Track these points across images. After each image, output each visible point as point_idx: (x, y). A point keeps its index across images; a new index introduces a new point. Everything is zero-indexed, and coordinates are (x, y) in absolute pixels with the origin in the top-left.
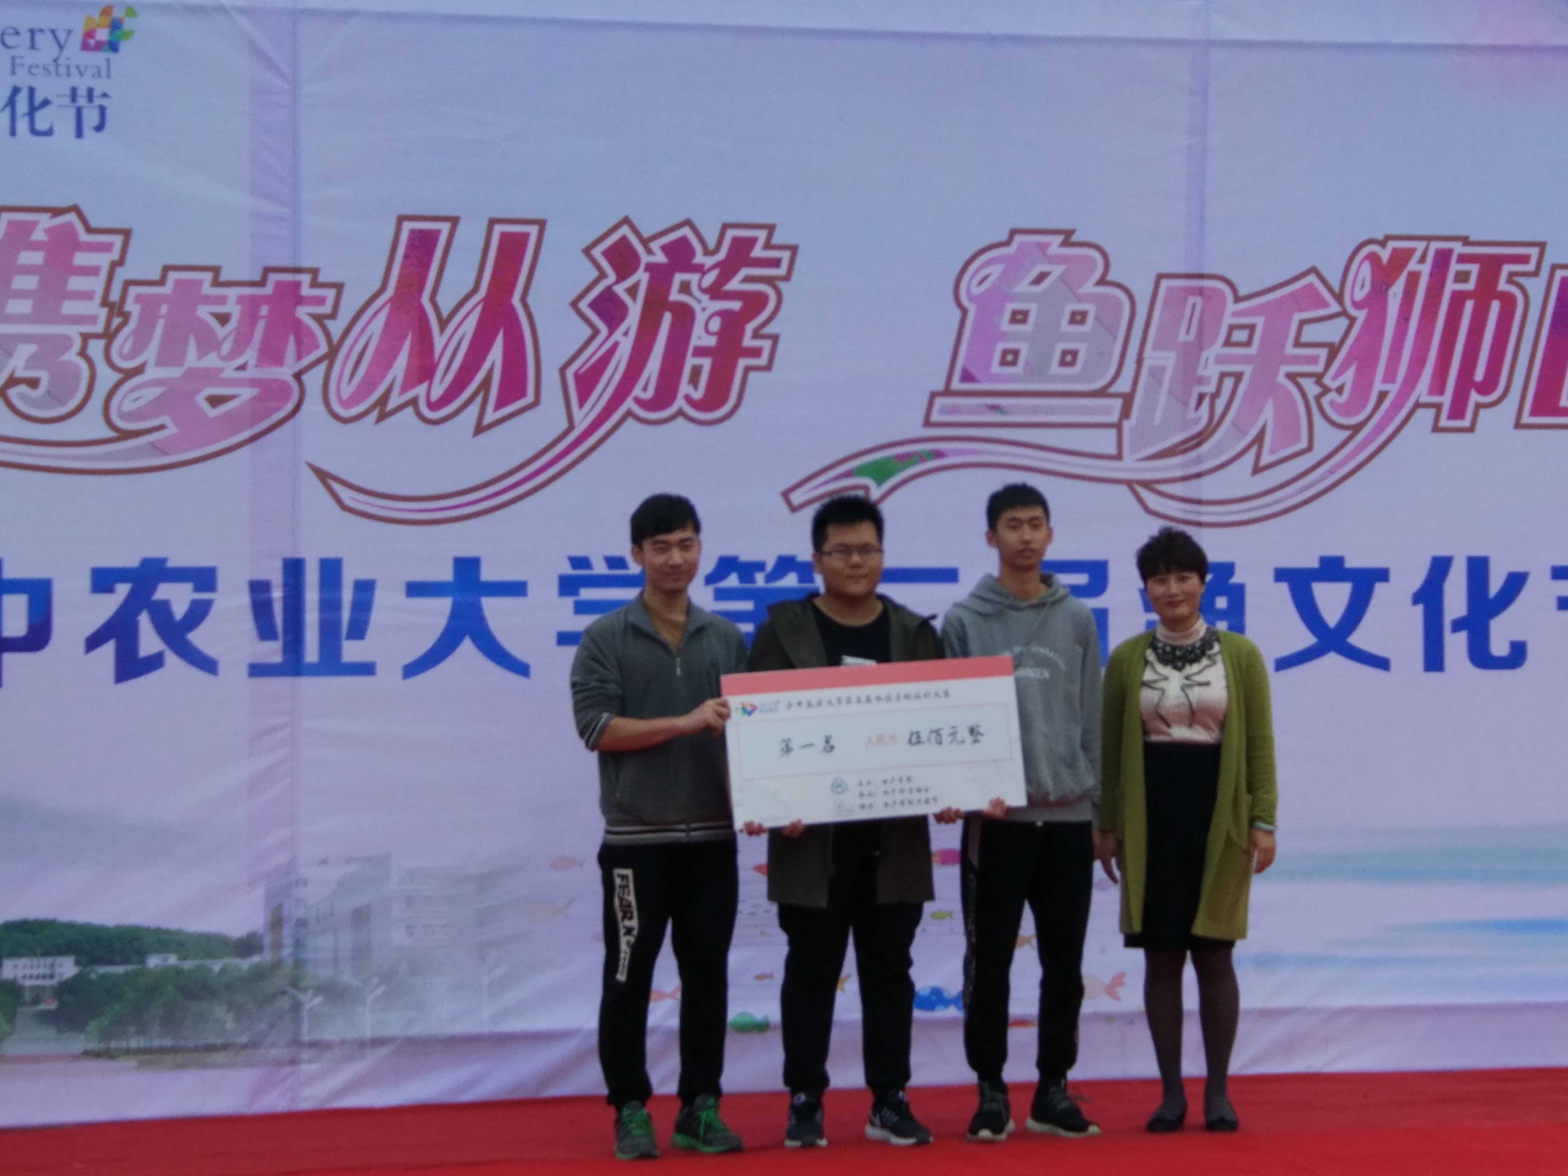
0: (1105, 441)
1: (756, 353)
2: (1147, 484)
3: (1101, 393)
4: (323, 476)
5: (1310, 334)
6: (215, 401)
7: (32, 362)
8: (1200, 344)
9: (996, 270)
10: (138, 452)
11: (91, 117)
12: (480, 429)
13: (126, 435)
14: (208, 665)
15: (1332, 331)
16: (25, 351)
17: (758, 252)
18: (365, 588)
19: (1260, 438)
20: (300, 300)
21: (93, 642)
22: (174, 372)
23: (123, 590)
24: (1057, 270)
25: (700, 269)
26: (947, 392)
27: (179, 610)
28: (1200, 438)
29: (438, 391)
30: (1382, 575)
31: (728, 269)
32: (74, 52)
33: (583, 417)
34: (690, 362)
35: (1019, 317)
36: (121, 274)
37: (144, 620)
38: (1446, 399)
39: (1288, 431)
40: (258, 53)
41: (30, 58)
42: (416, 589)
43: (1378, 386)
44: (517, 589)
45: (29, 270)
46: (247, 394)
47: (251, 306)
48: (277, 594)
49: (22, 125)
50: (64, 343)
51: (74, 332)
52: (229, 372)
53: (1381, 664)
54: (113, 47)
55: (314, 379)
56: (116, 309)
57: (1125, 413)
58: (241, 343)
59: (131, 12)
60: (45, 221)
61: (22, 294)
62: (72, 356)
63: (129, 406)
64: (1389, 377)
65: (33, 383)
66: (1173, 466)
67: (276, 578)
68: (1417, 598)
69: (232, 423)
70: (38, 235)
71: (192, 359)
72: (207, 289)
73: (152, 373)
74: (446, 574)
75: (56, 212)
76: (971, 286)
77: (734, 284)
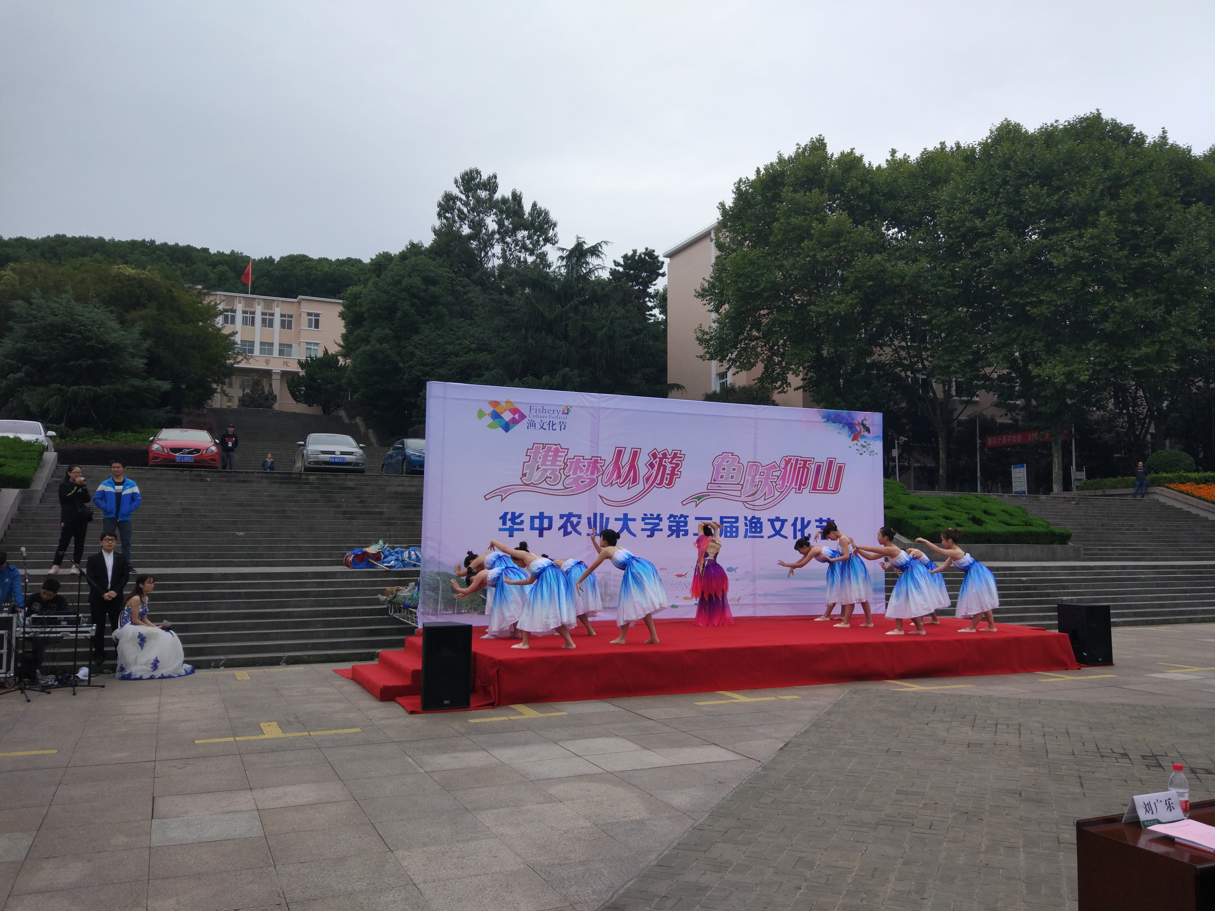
0: (738, 493)
1: (677, 475)
2: (746, 502)
3: (738, 484)
4: (601, 497)
5: (774, 474)
6: (582, 482)
7: (551, 474)
8: (755, 475)
9: (720, 460)
10: (569, 492)
11: (563, 427)
12: (629, 488)
13: (566, 488)
14: (580, 534)
15: (778, 473)
16: (549, 471)
17: (678, 455)
18: (608, 519)
19: (765, 494)
20: (598, 463)
21: (560, 529)
22: (575, 476)
23: (565, 518)
24: (731, 460)
25: (668, 458)
26: (711, 483)
27: (575, 523)
28: (755, 493)
29: (621, 481)
30: (786, 520)
31: (673, 459)
32: (561, 415)
33: (647, 486)
34: (666, 476)
35: (724, 469)
36: (567, 457)
37: (569, 524)
38: (797, 487)
39: (770, 493)
40: (592, 415)
41: (553, 415)
42: (617, 519)
43: (786, 484)
44: (634, 520)
45: (550, 456)
46: (588, 481)
47: (589, 463)
48: (592, 520)
49: (551, 428)
50: (556, 470)
51: (558, 468)
52: (585, 477)
53: (786, 538)
54: (567, 414)
55: (600, 478)
56: (565, 464)
57: (742, 488)
58: (587, 471)
59: (571, 407)
60: (554, 447)
61: (549, 461)
62: (557, 473)
63: (567, 483)
64: (788, 483)
65: (551, 478)
66: (750, 499)
67: (592, 517)
68: (792, 525)
69: (585, 486)
70: (553, 449)
71: (578, 474)
72: (582, 460)
73: (571, 476)
74: (622, 517)
75: (556, 445)
76: (716, 463)
77: (674, 461)
